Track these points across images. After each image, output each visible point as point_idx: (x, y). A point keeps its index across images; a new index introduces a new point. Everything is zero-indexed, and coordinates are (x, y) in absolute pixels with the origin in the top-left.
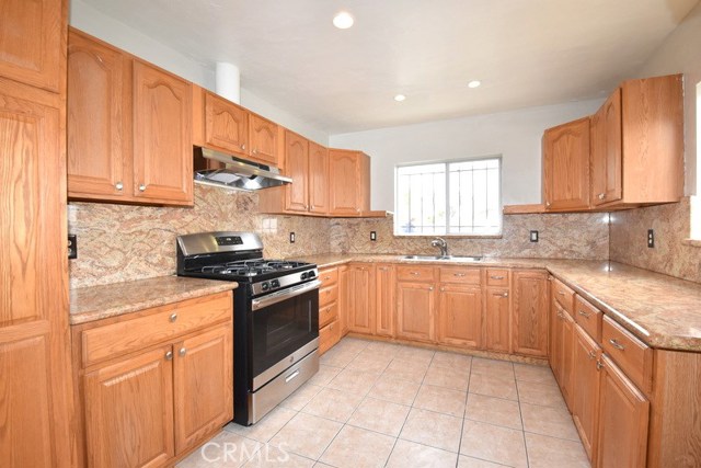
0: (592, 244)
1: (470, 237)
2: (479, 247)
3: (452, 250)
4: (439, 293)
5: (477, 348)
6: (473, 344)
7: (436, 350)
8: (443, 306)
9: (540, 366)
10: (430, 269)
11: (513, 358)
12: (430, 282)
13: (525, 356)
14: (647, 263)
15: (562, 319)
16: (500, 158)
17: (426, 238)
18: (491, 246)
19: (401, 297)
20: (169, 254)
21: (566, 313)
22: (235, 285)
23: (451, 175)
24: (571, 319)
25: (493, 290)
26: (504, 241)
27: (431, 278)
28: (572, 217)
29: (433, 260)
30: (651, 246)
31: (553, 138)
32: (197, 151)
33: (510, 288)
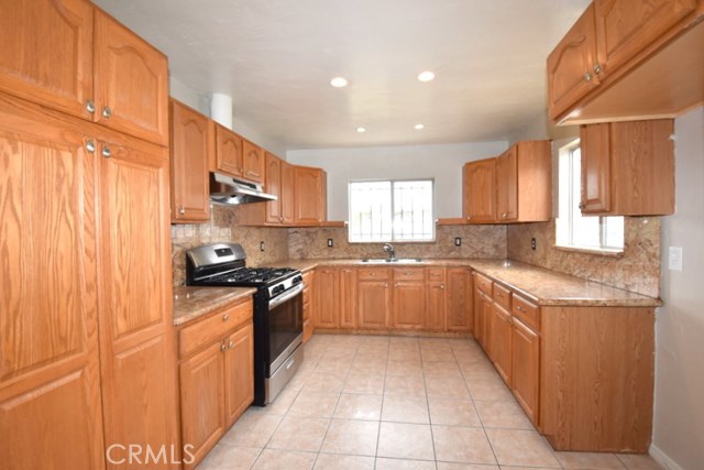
0: (496, 247)
1: (412, 243)
2: (418, 251)
3: (398, 254)
4: (392, 289)
5: (422, 330)
6: (418, 327)
7: (390, 336)
8: (396, 299)
9: (466, 338)
10: (385, 270)
11: (447, 334)
12: (385, 280)
13: (455, 332)
14: (531, 260)
15: (483, 301)
16: (433, 180)
17: (376, 244)
18: (428, 249)
19: (361, 294)
20: (179, 267)
21: (486, 296)
22: (254, 290)
23: (395, 191)
24: (490, 299)
25: (432, 284)
26: (437, 246)
27: (386, 277)
28: (483, 228)
29: (383, 262)
30: (534, 249)
31: (471, 169)
32: (212, 175)
33: (444, 282)
